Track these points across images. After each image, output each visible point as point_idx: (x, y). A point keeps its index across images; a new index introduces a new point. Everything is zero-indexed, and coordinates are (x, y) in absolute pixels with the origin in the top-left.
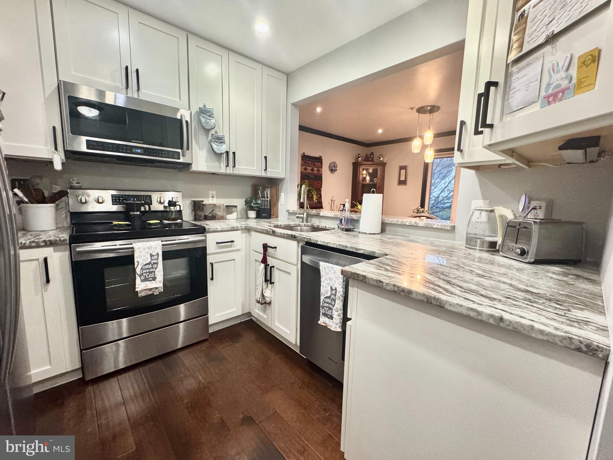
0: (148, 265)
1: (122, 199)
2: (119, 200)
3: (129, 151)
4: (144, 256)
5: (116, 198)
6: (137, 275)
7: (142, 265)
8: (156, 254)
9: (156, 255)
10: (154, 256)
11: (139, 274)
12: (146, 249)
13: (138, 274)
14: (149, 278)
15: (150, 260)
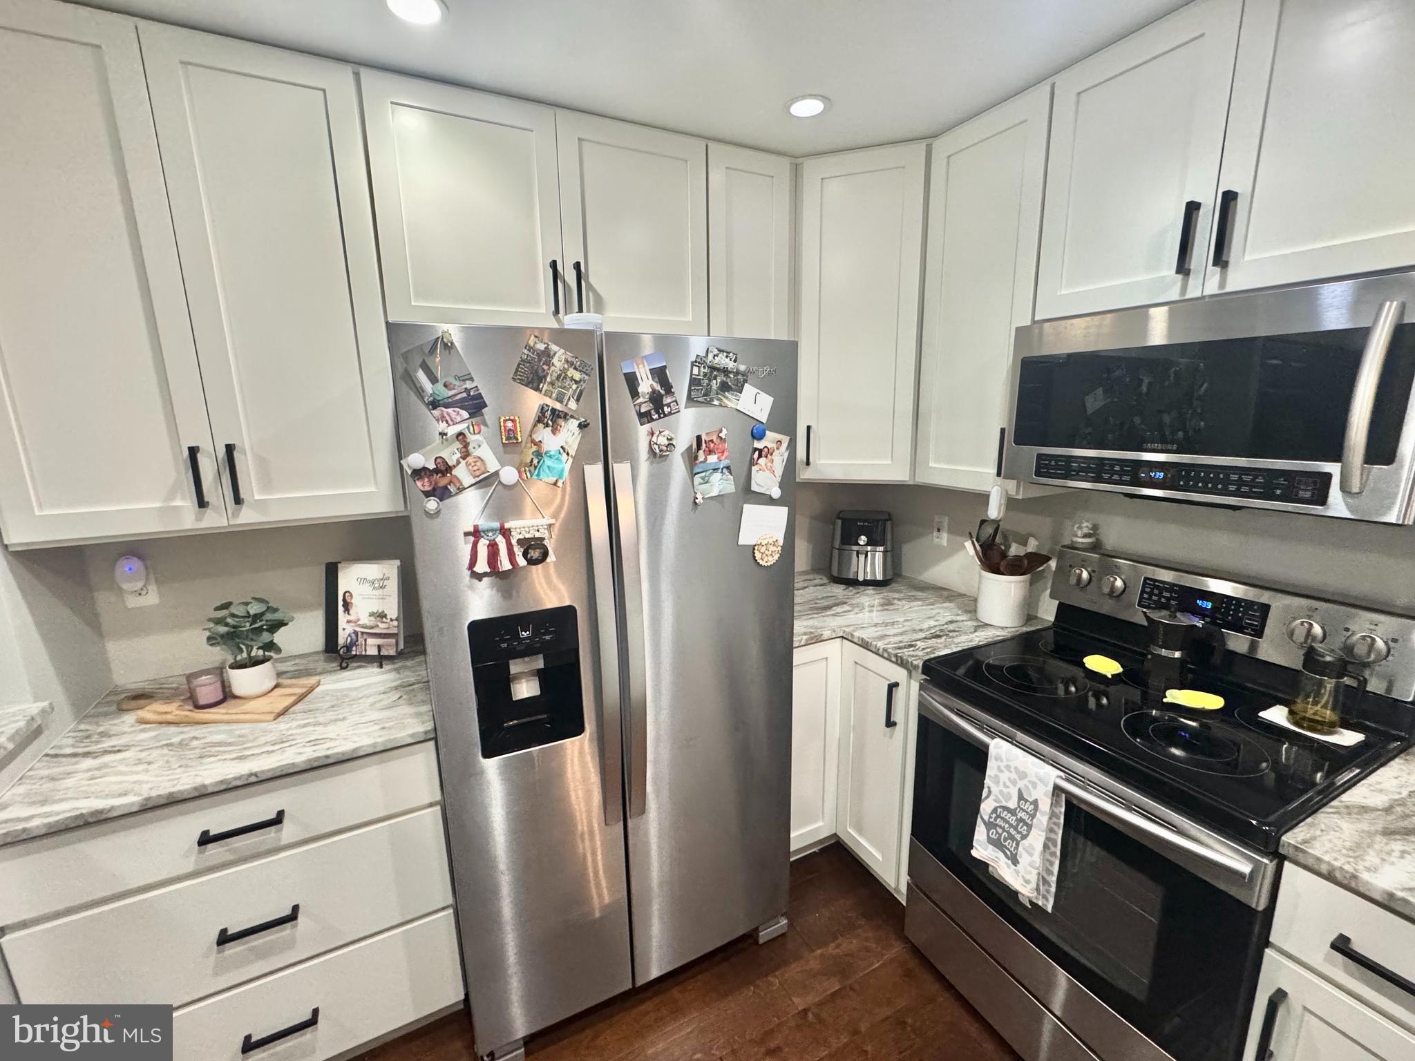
0: (1009, 815)
1: (1168, 595)
2: (1160, 595)
3: (1126, 478)
4: (1005, 786)
5: (1152, 589)
6: (979, 819)
7: (998, 805)
8: (1031, 800)
9: (1031, 803)
10: (1026, 801)
11: (986, 818)
12: (1012, 769)
13: (982, 817)
14: (1007, 848)
15: (1016, 806)
